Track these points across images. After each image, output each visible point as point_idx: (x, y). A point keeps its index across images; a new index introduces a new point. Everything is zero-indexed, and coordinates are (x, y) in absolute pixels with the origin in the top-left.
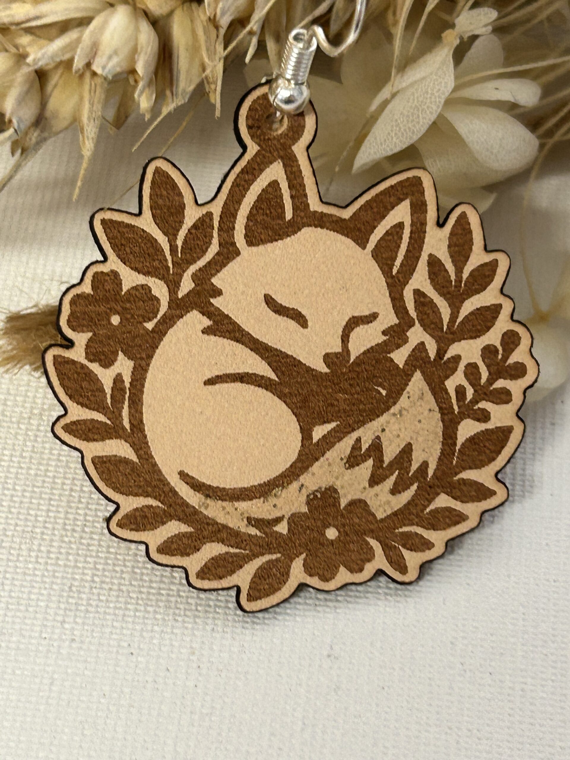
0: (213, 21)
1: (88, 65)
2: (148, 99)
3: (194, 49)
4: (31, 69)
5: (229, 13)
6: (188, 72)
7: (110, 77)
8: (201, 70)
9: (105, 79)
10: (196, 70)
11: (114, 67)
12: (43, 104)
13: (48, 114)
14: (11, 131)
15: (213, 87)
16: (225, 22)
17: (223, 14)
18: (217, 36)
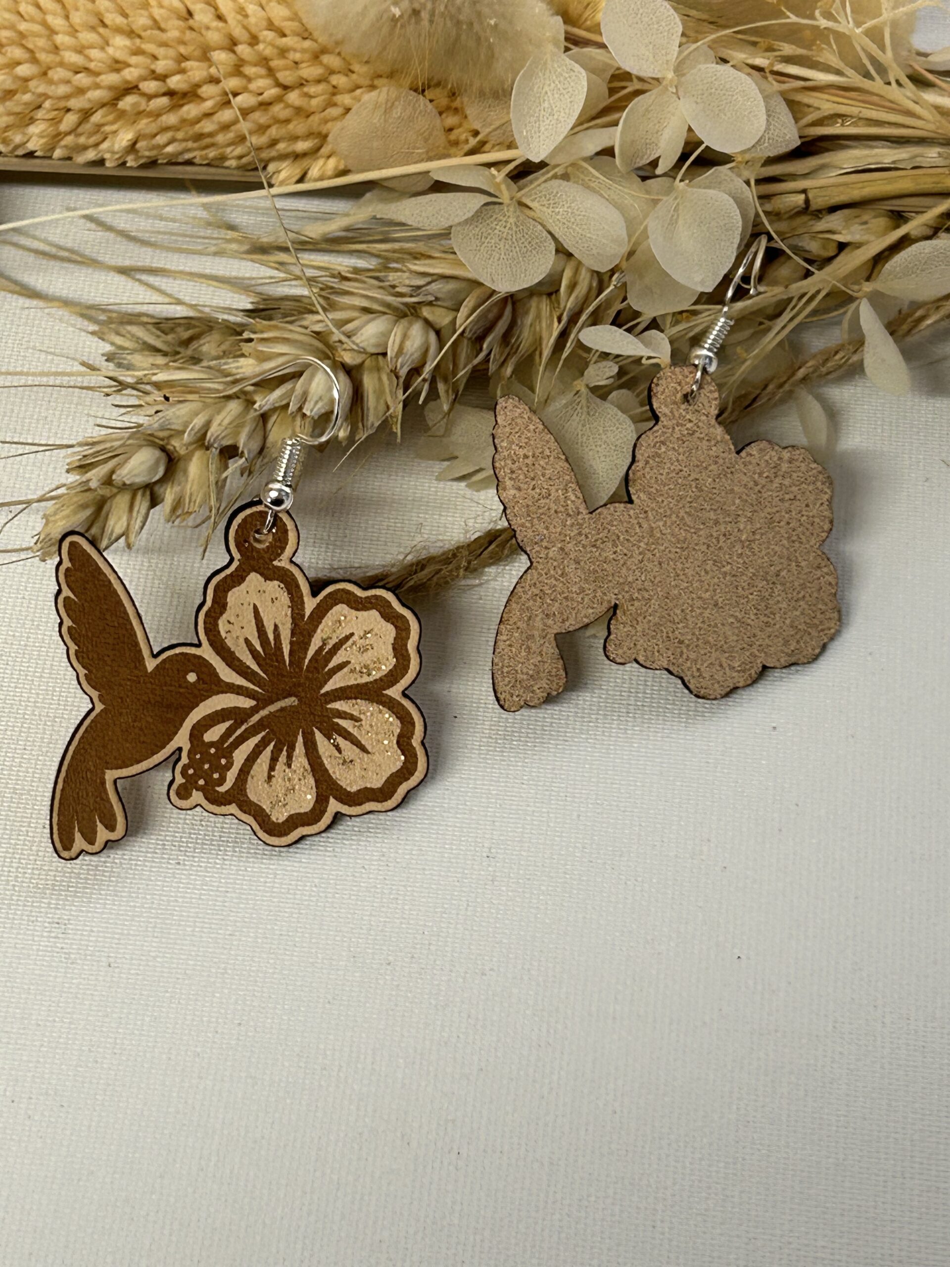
0: (395, 373)
1: (300, 408)
2: (345, 431)
3: (380, 393)
4: (258, 413)
5: (405, 367)
6: (376, 408)
7: (316, 417)
8: (385, 409)
9: (313, 418)
10: (382, 408)
11: (319, 409)
12: (265, 438)
13: (268, 444)
14: (244, 459)
15: (395, 420)
16: (403, 372)
17: (402, 367)
18: (398, 385)
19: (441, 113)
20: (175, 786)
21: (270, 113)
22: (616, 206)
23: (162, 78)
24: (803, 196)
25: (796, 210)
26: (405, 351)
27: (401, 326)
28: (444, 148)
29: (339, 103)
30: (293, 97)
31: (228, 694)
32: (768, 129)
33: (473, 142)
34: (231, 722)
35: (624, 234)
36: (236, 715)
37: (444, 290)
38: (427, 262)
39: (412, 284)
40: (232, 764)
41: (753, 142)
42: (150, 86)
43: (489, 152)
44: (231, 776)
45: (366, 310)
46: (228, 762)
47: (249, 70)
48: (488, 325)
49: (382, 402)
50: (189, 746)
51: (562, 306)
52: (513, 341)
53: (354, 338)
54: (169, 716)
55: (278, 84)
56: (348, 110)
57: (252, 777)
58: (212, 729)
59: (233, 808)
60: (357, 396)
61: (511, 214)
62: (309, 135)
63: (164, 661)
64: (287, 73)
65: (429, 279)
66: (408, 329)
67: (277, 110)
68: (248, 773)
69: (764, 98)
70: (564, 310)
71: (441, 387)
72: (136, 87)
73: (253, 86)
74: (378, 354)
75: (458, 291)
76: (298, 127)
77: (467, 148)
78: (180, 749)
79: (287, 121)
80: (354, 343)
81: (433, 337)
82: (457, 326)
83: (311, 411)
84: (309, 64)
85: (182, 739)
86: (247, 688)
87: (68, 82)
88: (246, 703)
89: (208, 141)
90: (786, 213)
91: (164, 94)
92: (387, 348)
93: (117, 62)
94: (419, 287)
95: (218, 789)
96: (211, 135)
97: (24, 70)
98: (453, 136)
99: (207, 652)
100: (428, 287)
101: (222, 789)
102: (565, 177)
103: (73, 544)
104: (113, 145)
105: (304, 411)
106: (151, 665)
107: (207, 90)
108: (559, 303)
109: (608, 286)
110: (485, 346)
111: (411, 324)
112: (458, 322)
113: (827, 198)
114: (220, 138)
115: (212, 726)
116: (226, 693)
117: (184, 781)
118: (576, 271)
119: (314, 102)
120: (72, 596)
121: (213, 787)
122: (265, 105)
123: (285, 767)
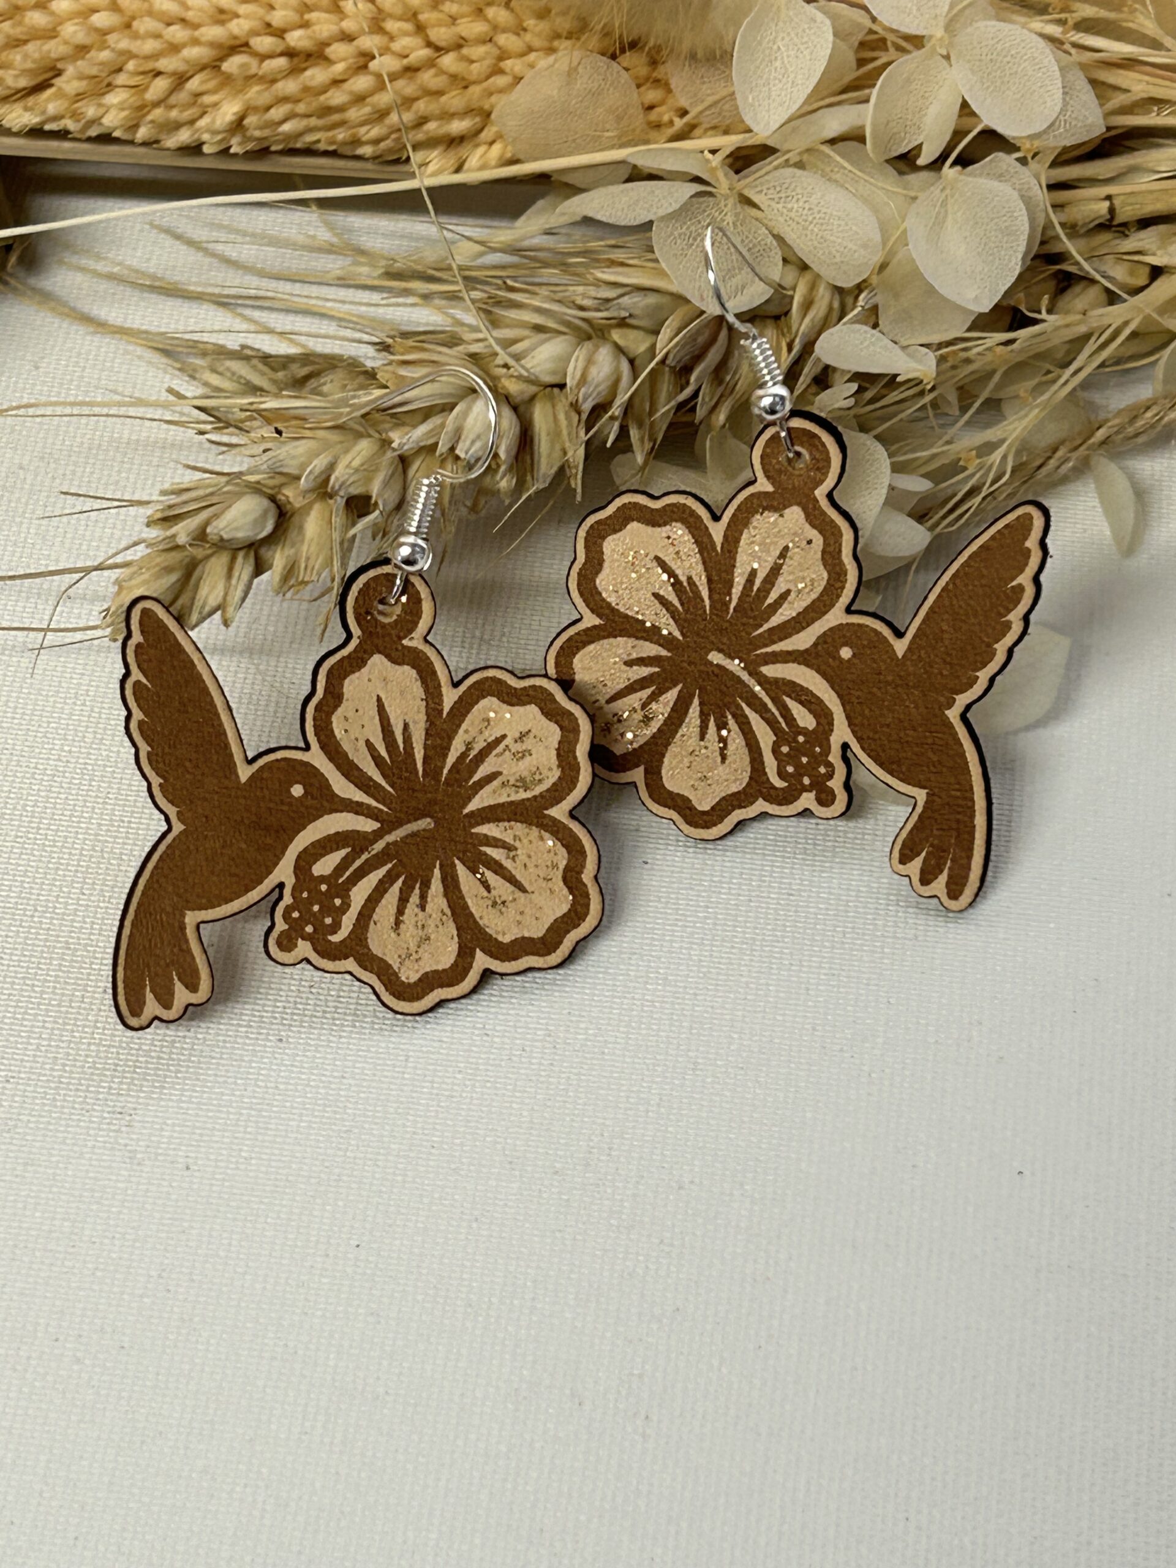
19: (638, 86)
20: (275, 934)
21: (419, 82)
22: (866, 201)
23: (280, 33)
24: (1107, 204)
25: (1097, 222)
26: (589, 379)
27: (584, 351)
28: (642, 130)
29: (508, 70)
30: (448, 61)
31: (344, 814)
32: (1063, 111)
33: (679, 123)
34: (349, 849)
35: (877, 237)
36: (354, 841)
37: (641, 305)
38: (620, 269)
39: (599, 296)
40: (349, 906)
41: (1045, 126)
42: (262, 43)
43: (699, 138)
44: (348, 921)
45: (538, 329)
46: (343, 902)
47: (391, 25)
48: (696, 353)
49: (558, 447)
50: (293, 880)
51: (794, 329)
52: (728, 378)
53: (523, 362)
54: (269, 841)
55: (429, 44)
56: (518, 79)
57: (375, 923)
58: (323, 860)
59: (350, 964)
60: (525, 440)
61: (728, 212)
62: (468, 112)
63: (262, 768)
64: (443, 30)
65: (620, 291)
66: (594, 353)
67: (427, 77)
68: (370, 917)
69: (1061, 69)
70: (796, 337)
71: (634, 433)
72: (246, 44)
73: (396, 46)
74: (553, 386)
75: (658, 308)
76: (454, 100)
77: (670, 131)
78: (281, 886)
79: (440, 93)
80: (523, 367)
81: (625, 366)
82: (657, 351)
83: (467, 453)
84: (470, 19)
85: (284, 872)
86: (369, 806)
87: (157, 36)
88: (368, 825)
89: (336, 117)
90: (1085, 224)
91: (282, 54)
92: (565, 374)
93: (222, 11)
94: (607, 300)
95: (330, 938)
96: (341, 109)
97: (101, 19)
98: (653, 116)
99: (317, 758)
100: (620, 300)
101: (335, 938)
102: (800, 165)
103: (145, 612)
104: (213, 121)
105: (457, 452)
106: (244, 773)
107: (337, 50)
108: (789, 328)
109: (854, 307)
110: (693, 379)
111: (597, 347)
112: (658, 346)
113: (1138, 206)
114: (353, 114)
115: (324, 855)
116: (342, 811)
117: (286, 927)
118: (813, 287)
119: (475, 67)
120: (144, 681)
121: (325, 935)
122: (411, 70)
123: (417, 910)
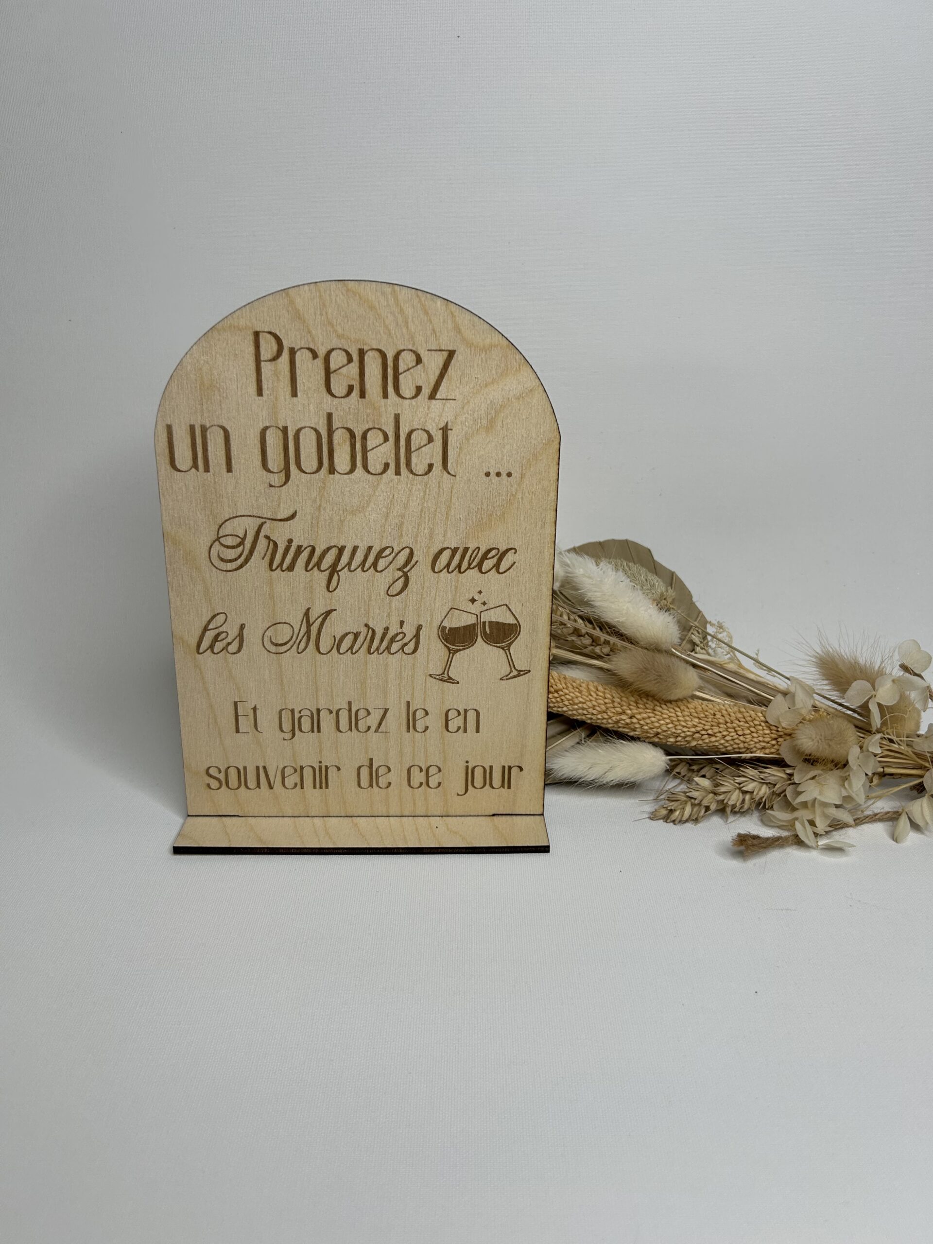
73: (730, 735)
107: (718, 735)
